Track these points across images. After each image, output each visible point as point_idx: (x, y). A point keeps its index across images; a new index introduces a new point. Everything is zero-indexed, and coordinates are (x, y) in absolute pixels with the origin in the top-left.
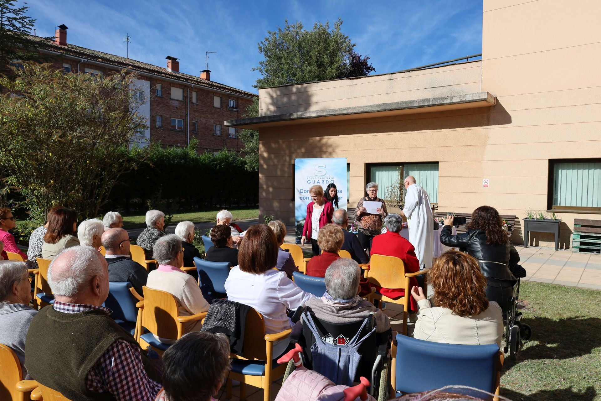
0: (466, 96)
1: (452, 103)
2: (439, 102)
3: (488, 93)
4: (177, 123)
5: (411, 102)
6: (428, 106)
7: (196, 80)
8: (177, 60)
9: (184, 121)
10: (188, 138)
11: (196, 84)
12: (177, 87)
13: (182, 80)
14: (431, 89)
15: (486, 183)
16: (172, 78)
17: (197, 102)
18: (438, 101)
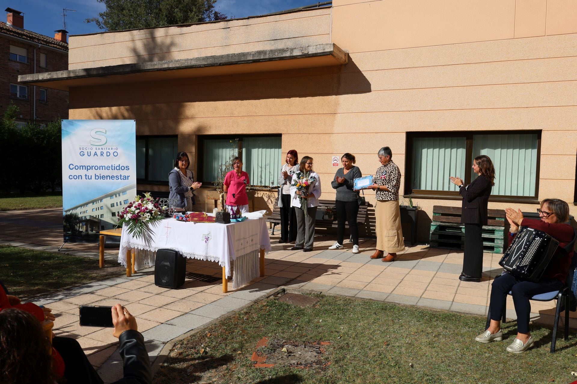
0: (309, 48)
1: (293, 56)
2: (276, 55)
3: (334, 44)
4: (18, 89)
5: (244, 55)
6: (265, 60)
7: (45, 40)
8: (21, 15)
9: (28, 89)
10: (33, 109)
11: (44, 44)
12: (18, 46)
13: (24, 38)
14: (273, 41)
15: (335, 162)
16: (10, 35)
17: (46, 67)
18: (276, 53)
